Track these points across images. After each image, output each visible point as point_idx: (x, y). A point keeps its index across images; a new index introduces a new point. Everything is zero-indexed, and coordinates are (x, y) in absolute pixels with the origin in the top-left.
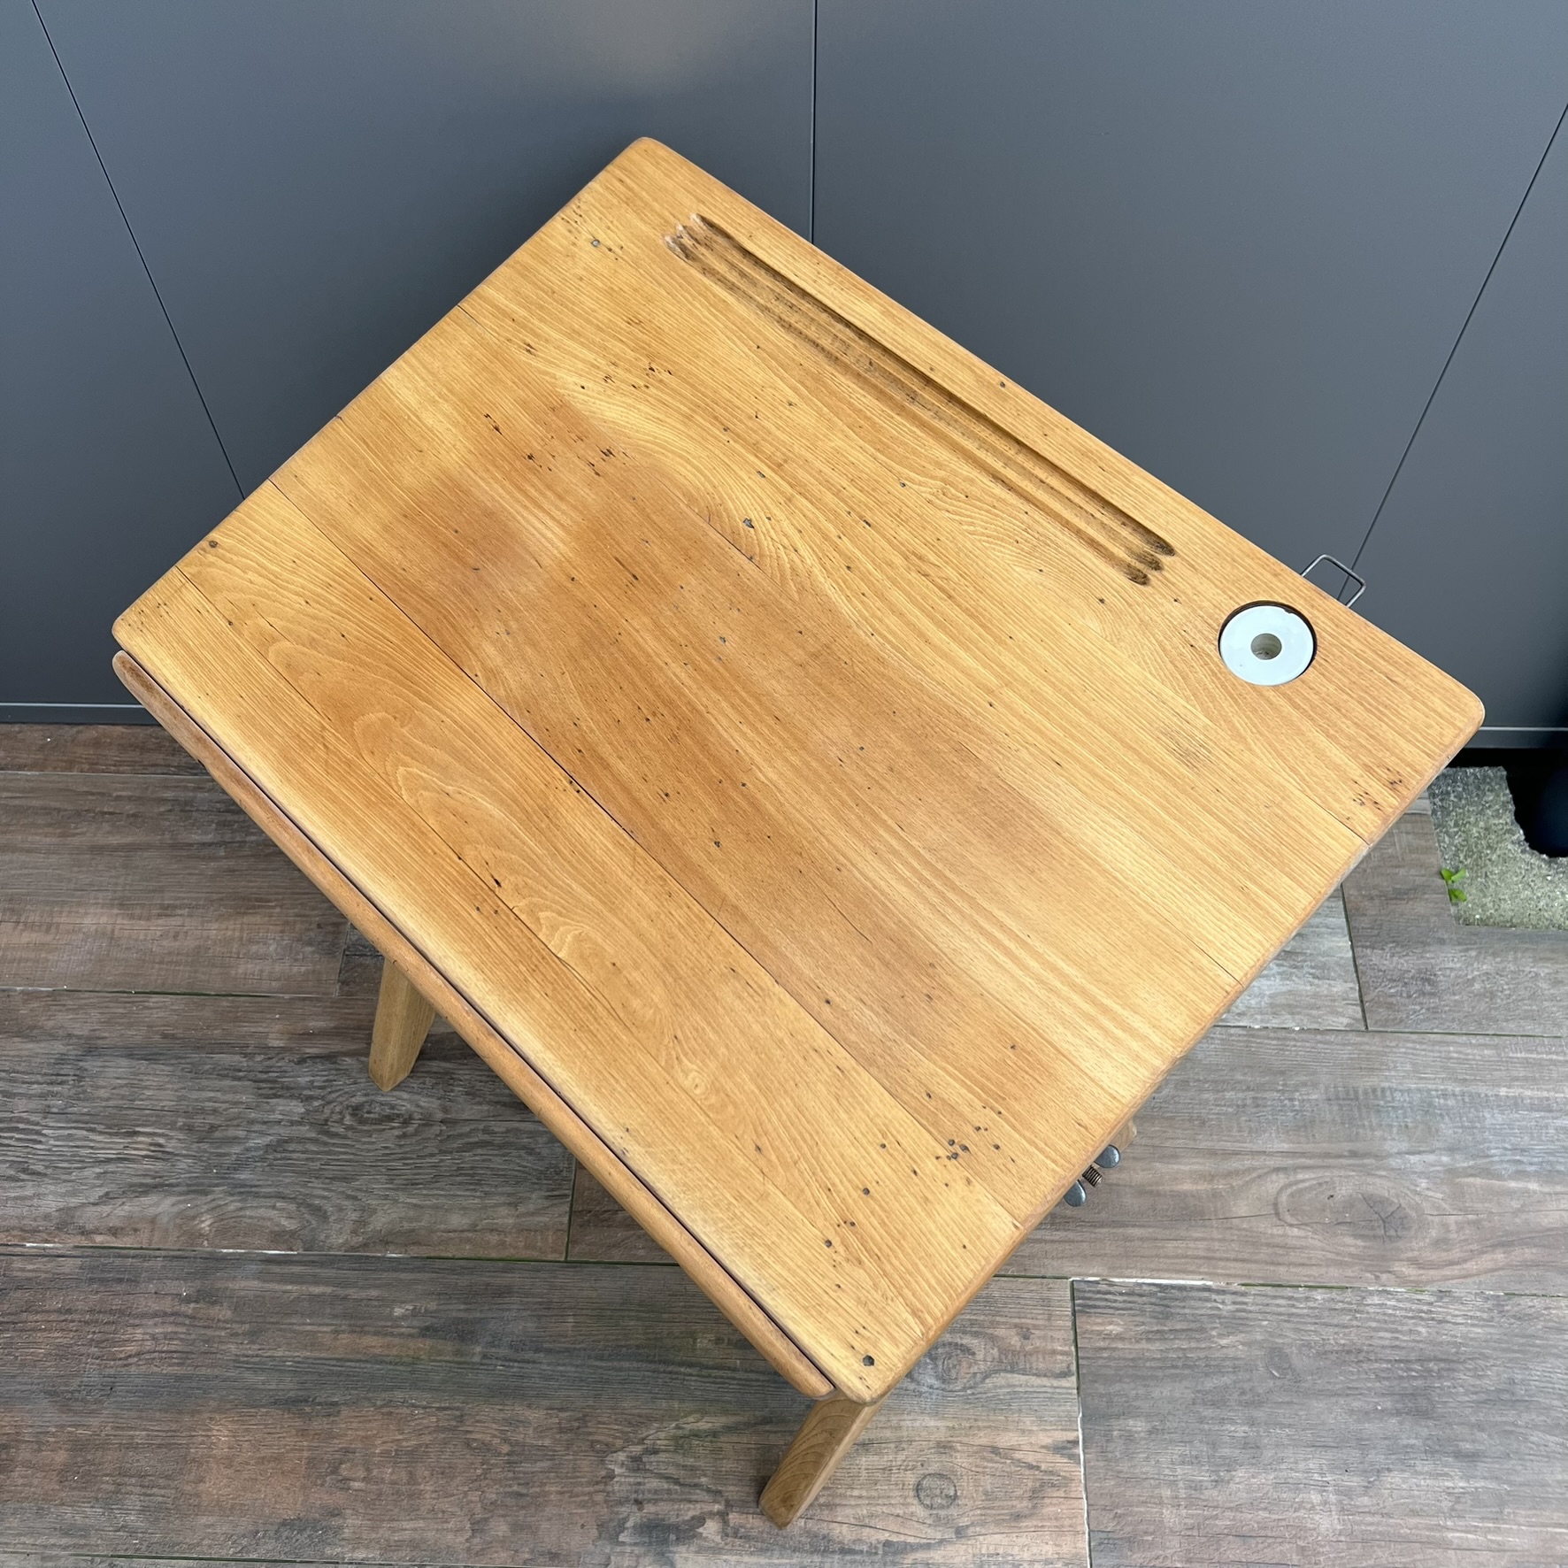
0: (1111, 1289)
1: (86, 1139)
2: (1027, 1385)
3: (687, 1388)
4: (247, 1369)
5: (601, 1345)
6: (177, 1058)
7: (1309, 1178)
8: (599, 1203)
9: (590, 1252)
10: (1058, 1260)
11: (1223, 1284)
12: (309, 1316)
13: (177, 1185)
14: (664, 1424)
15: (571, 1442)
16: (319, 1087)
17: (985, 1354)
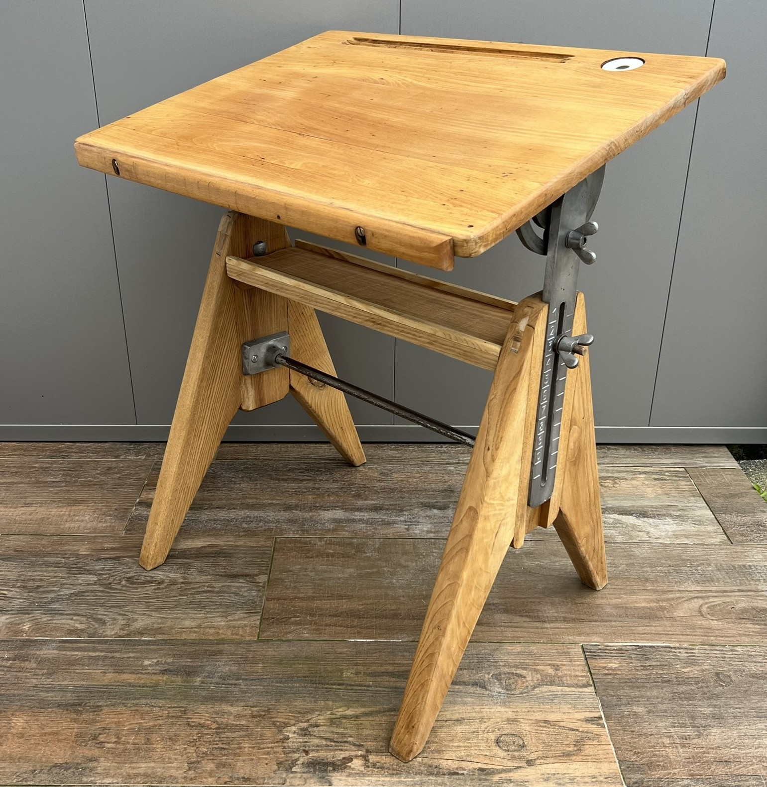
0: (608, 648)
2: (562, 691)
3: (338, 696)
4: (42, 691)
5: (280, 676)
6: (22, 559)
7: (717, 601)
8: (279, 615)
9: (274, 636)
10: (571, 636)
11: (677, 645)
12: (88, 666)
13: (11, 611)
14: (323, 712)
15: (260, 722)
16: (107, 570)
17: (532, 677)
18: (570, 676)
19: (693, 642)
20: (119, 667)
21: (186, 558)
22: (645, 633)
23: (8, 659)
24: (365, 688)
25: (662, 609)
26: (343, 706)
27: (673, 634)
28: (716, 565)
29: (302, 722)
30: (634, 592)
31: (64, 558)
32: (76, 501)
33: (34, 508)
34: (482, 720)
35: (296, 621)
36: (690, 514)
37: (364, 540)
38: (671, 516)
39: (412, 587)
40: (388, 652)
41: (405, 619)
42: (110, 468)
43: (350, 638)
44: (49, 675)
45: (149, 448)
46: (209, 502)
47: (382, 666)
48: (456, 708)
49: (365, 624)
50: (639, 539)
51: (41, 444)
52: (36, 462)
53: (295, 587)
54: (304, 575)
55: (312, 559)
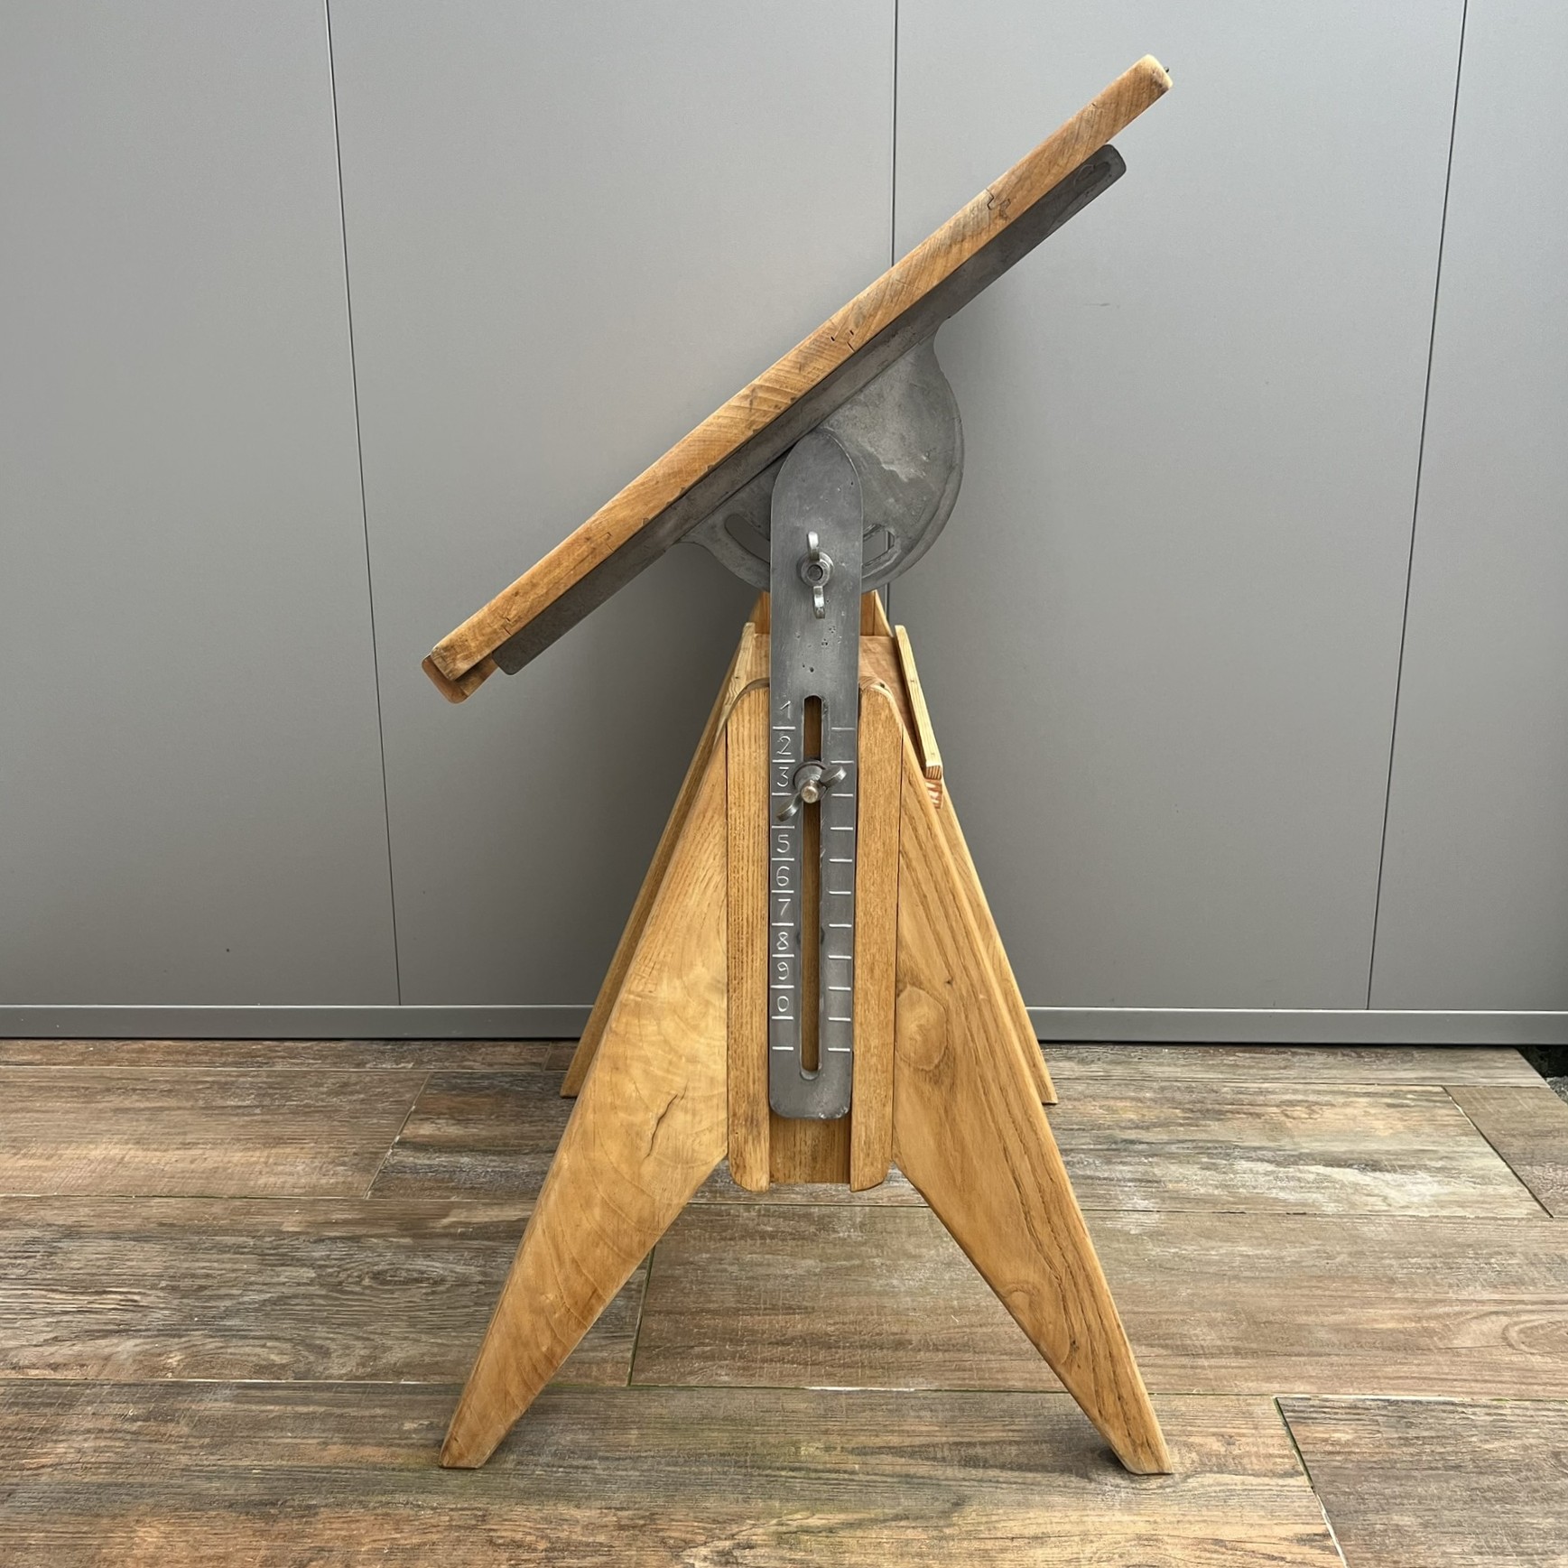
0: (1328, 1404)
1: (45, 1297)
2: (1243, 1484)
3: (791, 1490)
4: (198, 1477)
5: (675, 1453)
6: (171, 1239)
7: (1539, 1319)
8: (670, 1341)
9: (659, 1378)
10: (1252, 1381)
11: (1467, 1400)
12: (292, 1431)
13: (146, 1330)
14: (762, 1521)
15: (635, 1538)
16: (336, 1259)
17: (1181, 1457)
18: (1258, 1455)
19: (1499, 1394)
20: (352, 1433)
21: (488, 1239)
22: (1400, 1378)
23: (134, 1419)
24: (846, 1476)
25: (1430, 1333)
26: (802, 1510)
27: (1456, 1380)
28: (1525, 1255)
29: (720, 1539)
30: (1369, 1303)
31: (254, 1237)
32: (280, 1139)
33: (201, 1152)
34: (1085, 1537)
35: (704, 1352)
36: (1462, 1164)
37: (832, 1209)
38: (1427, 1169)
39: (931, 1294)
40: (890, 1411)
41: (920, 1350)
42: (345, 1085)
43: (811, 1384)
44: (213, 1448)
45: (421, 1050)
46: (531, 1143)
47: (877, 1436)
48: (1031, 1515)
49: (839, 1359)
50: (1369, 1208)
51: (217, 1044)
52: (208, 1074)
53: (701, 1292)
54: (718, 1271)
55: (732, 1243)
